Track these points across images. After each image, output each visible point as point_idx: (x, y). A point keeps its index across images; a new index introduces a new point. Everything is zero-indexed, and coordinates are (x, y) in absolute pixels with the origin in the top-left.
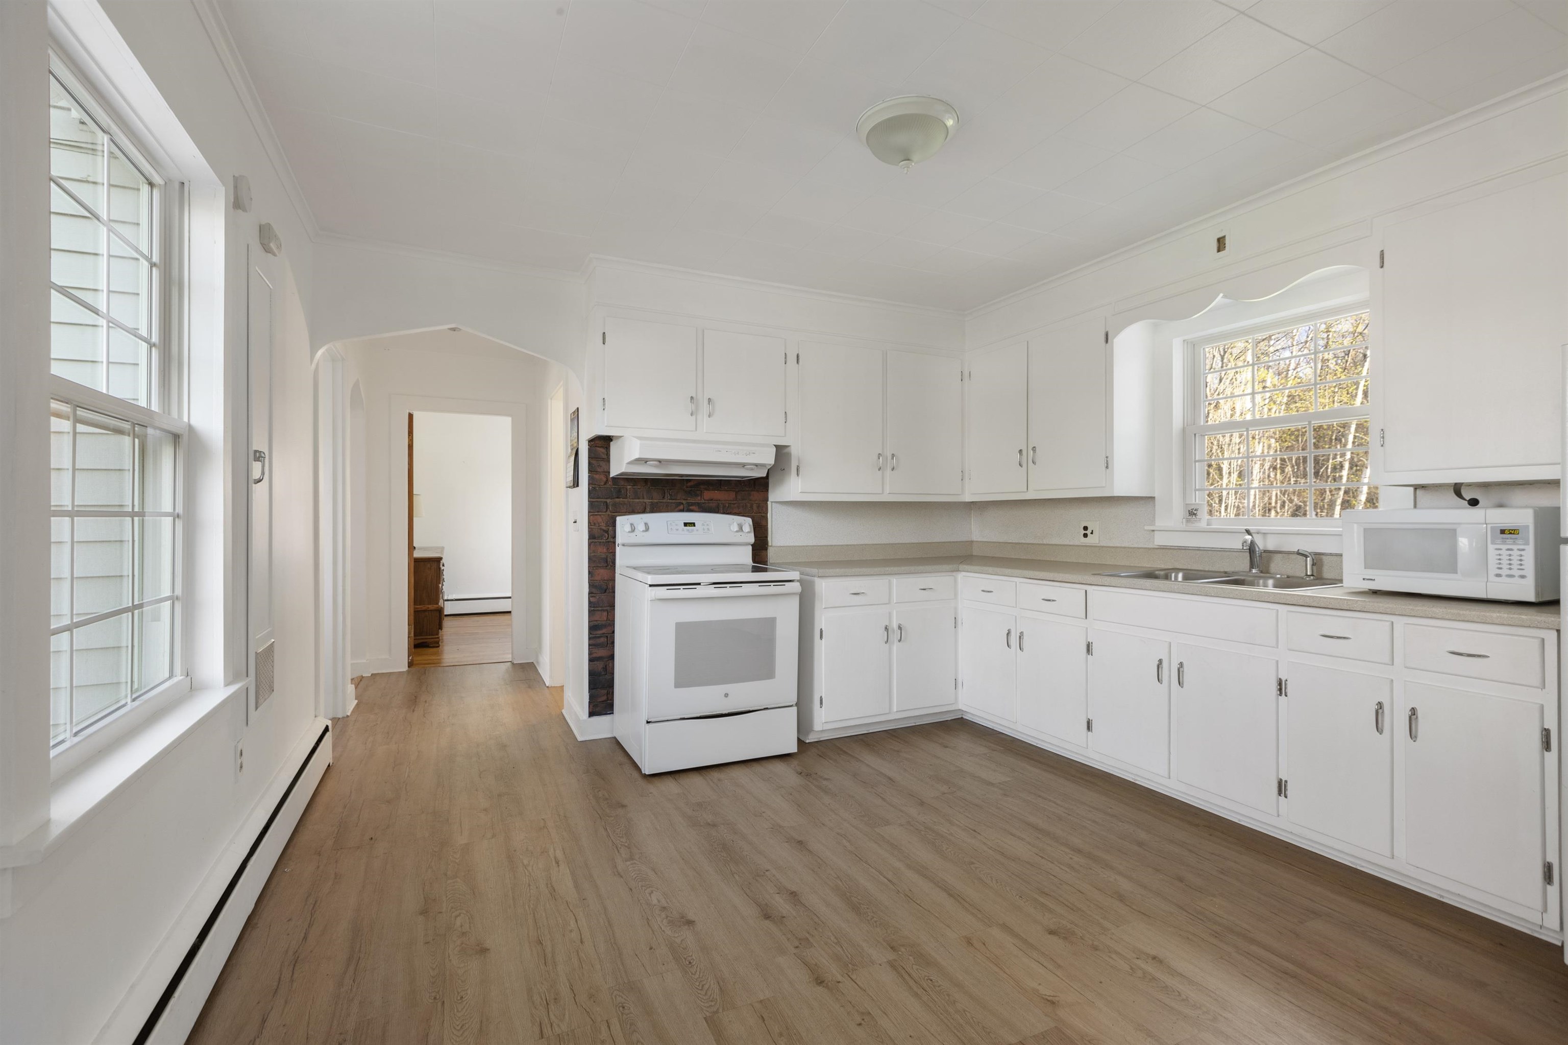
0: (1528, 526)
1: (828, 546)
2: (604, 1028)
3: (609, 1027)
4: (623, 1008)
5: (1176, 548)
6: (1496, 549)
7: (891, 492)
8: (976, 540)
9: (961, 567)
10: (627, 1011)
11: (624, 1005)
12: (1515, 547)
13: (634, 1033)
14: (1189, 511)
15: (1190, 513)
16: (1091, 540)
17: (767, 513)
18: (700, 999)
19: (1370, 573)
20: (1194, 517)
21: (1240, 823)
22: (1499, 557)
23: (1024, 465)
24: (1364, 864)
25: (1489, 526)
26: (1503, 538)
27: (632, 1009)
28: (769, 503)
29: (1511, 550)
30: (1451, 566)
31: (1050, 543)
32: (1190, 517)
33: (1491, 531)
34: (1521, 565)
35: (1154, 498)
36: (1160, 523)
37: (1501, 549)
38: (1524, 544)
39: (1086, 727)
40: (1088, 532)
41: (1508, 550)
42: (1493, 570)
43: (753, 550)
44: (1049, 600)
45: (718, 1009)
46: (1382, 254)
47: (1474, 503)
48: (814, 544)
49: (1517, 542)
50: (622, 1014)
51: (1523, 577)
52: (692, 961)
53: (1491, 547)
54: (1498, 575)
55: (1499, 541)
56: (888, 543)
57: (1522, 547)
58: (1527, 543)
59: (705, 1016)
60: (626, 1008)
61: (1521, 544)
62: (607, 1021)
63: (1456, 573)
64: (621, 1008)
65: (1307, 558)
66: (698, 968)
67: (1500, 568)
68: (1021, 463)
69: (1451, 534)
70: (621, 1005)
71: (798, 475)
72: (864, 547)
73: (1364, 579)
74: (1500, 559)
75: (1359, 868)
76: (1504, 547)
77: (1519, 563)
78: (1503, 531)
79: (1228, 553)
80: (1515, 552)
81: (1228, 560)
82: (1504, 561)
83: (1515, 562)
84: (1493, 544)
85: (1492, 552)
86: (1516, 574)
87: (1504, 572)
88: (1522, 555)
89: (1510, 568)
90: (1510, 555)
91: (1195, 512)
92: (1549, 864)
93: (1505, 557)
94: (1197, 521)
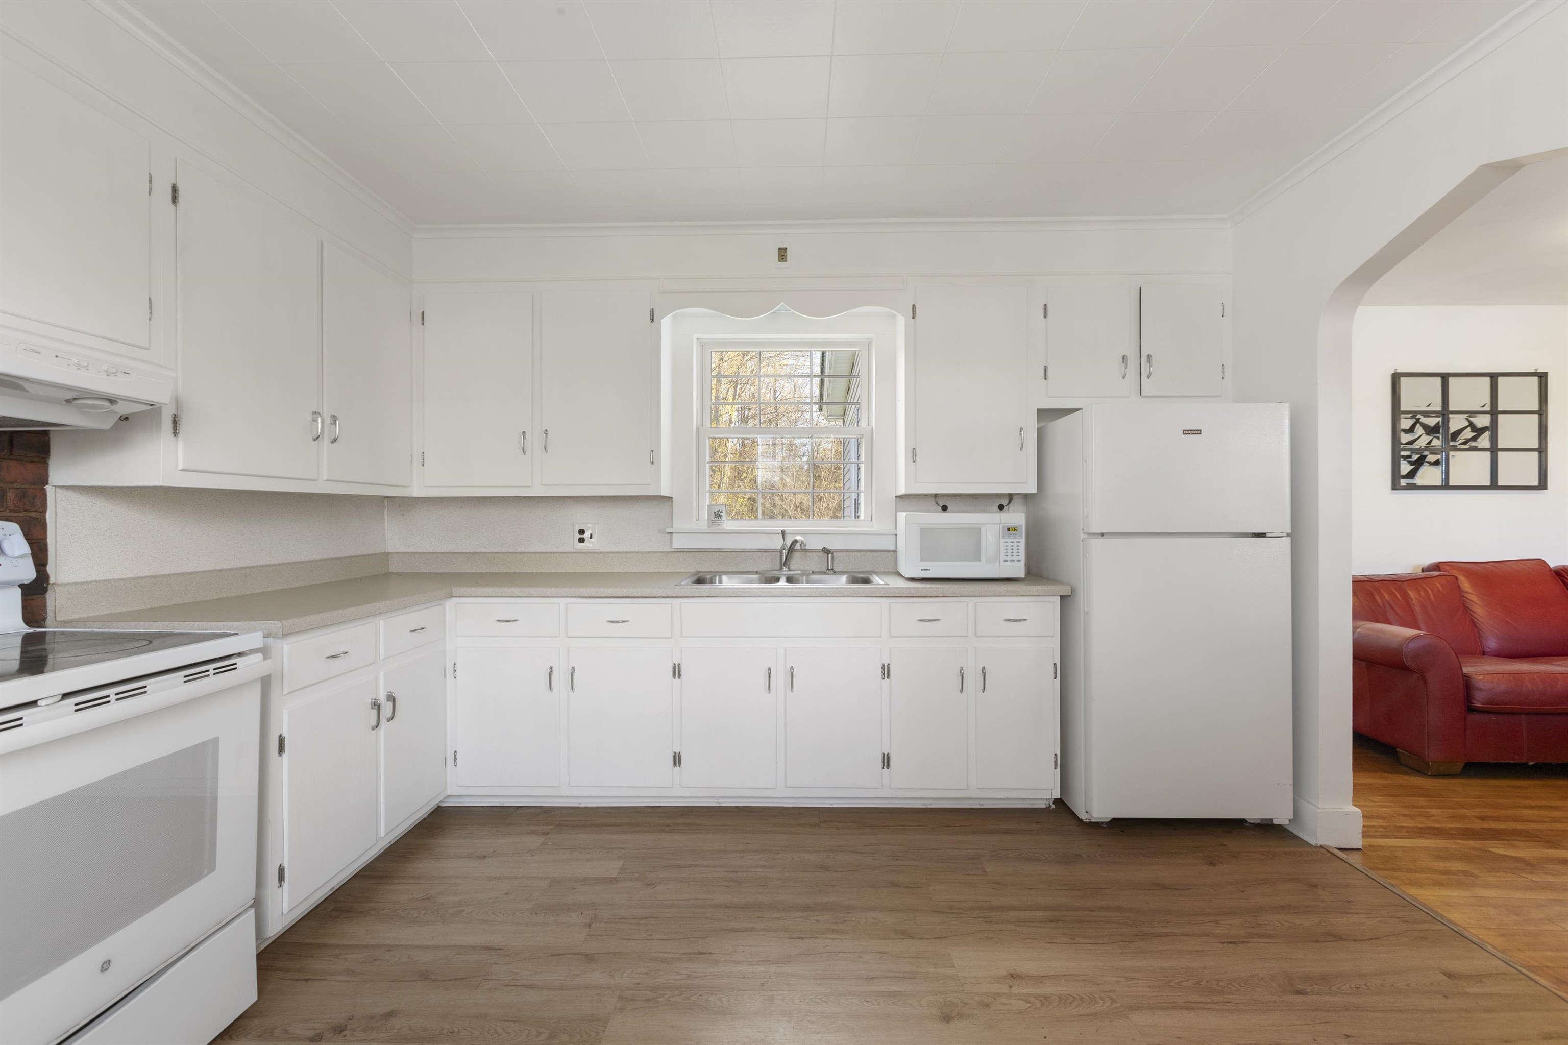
0: (1022, 525)
1: (183, 574)
5: (695, 550)
6: (1005, 542)
7: (330, 479)
8: (394, 551)
9: (456, 590)
12: (1015, 540)
14: (715, 512)
15: (715, 515)
16: (587, 545)
17: (45, 512)
19: (926, 565)
20: (720, 519)
22: (1006, 548)
23: (528, 451)
24: (930, 802)
25: (1001, 525)
26: (1009, 534)
28: (48, 488)
29: (1013, 542)
30: (976, 555)
31: (527, 551)
32: (716, 519)
33: (1002, 529)
34: (1018, 552)
35: (672, 498)
36: (678, 526)
37: (1007, 542)
38: (1020, 538)
39: (672, 762)
40: (586, 535)
41: (1011, 542)
42: (1003, 558)
43: (23, 595)
44: (626, 621)
46: (914, 307)
47: (945, 508)
48: (152, 572)
49: (1017, 536)
51: (1019, 561)
53: (1002, 541)
54: (1006, 561)
55: (1006, 536)
56: (280, 562)
57: (1019, 540)
58: (1022, 538)
61: (1018, 538)
63: (980, 560)
65: (828, 554)
67: (1007, 556)
68: (525, 449)
69: (976, 532)
71: (175, 431)
72: (246, 572)
73: (922, 570)
74: (1007, 549)
75: (929, 807)
76: (1009, 540)
77: (1017, 551)
78: (1008, 529)
79: (751, 554)
80: (1015, 544)
81: (752, 560)
82: (1009, 551)
83: (1015, 551)
84: (1003, 538)
85: (1003, 545)
86: (1016, 560)
87: (1009, 558)
88: (1018, 546)
89: (1012, 556)
90: (1012, 546)
91: (721, 514)
92: (1056, 755)
93: (1009, 548)
94: (721, 523)
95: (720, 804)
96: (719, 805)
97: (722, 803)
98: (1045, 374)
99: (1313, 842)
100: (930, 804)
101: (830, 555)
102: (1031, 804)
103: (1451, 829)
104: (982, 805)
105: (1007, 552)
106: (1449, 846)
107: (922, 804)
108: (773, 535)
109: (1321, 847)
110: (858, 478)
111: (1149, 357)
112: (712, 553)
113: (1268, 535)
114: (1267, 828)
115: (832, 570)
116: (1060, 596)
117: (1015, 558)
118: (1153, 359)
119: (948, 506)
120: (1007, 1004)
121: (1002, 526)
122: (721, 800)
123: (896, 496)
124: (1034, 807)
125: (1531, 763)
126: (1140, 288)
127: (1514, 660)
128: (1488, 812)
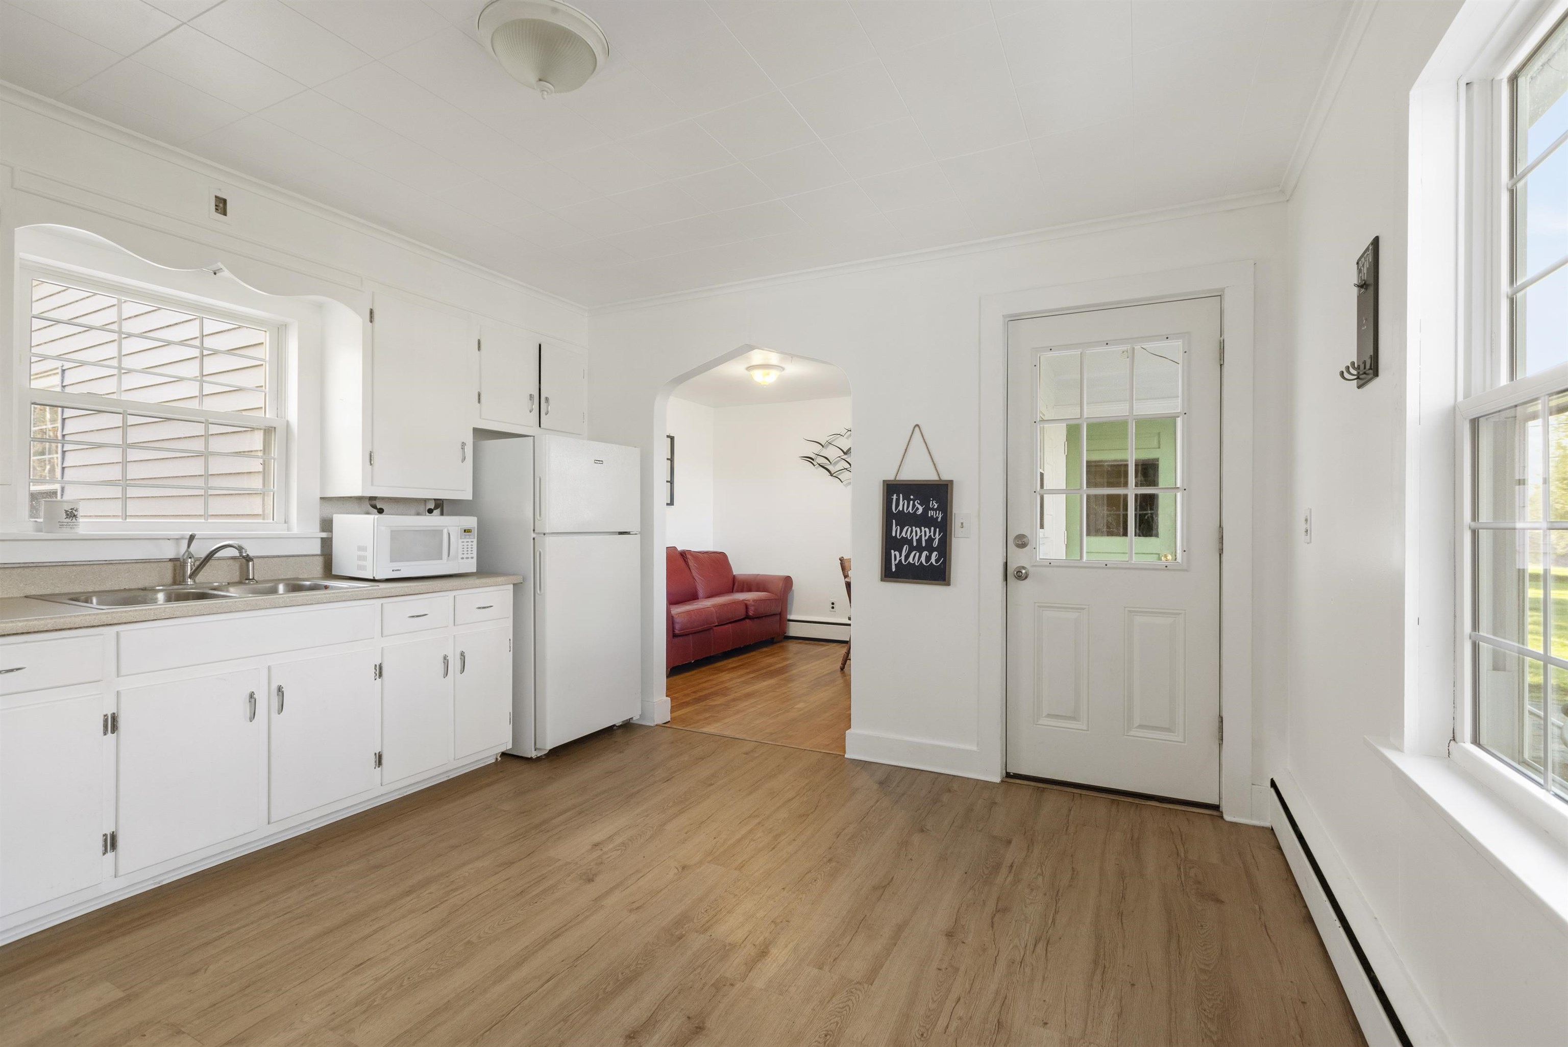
0: (474, 527)
2: (952, 1029)
3: (947, 1027)
4: (922, 1035)
10: (923, 1030)
11: (919, 1037)
12: (470, 540)
13: (931, 1009)
14: (66, 511)
15: (67, 515)
18: (857, 1000)
19: (396, 565)
20: (74, 520)
21: (311, 830)
25: (459, 527)
26: (465, 536)
27: (917, 1029)
29: (463, 542)
30: (440, 556)
32: (67, 520)
33: (460, 531)
34: (472, 551)
39: (102, 849)
41: (467, 542)
42: (460, 555)
44: (12, 670)
45: (855, 984)
46: (371, 312)
47: (380, 511)
49: (471, 537)
50: (928, 1030)
51: (472, 558)
52: (824, 1035)
53: (460, 541)
54: (463, 558)
55: (463, 537)
57: (472, 540)
58: (474, 538)
59: (870, 986)
60: (921, 1033)
62: (945, 1033)
63: (442, 559)
64: (925, 1035)
66: (826, 1025)
67: (463, 554)
69: (438, 534)
70: (922, 1039)
73: (390, 571)
75: (405, 795)
76: (465, 540)
77: (471, 549)
78: (465, 531)
79: (126, 566)
80: (470, 544)
81: (127, 574)
82: (465, 550)
83: (469, 549)
84: (461, 538)
85: (460, 544)
86: (470, 557)
87: (465, 556)
88: (472, 545)
89: (467, 554)
90: (468, 545)
91: (76, 513)
92: (510, 713)
93: (465, 547)
94: (75, 525)
95: (159, 883)
96: (160, 885)
97: (162, 881)
98: (479, 399)
99: (652, 724)
100: (406, 792)
101: (251, 563)
102: (484, 763)
103: (689, 700)
104: (448, 777)
105: (463, 548)
106: (696, 708)
107: (399, 795)
108: (161, 541)
109: (656, 725)
110: (63, 464)
111: (547, 399)
112: (56, 568)
113: (631, 533)
114: (628, 726)
115: (254, 579)
116: (514, 584)
117: (469, 556)
118: (550, 401)
119: (384, 508)
120: (609, 857)
121: (461, 528)
122: (157, 880)
123: (321, 498)
124: (487, 764)
125: (693, 661)
126: (540, 345)
127: (680, 605)
128: (694, 689)
